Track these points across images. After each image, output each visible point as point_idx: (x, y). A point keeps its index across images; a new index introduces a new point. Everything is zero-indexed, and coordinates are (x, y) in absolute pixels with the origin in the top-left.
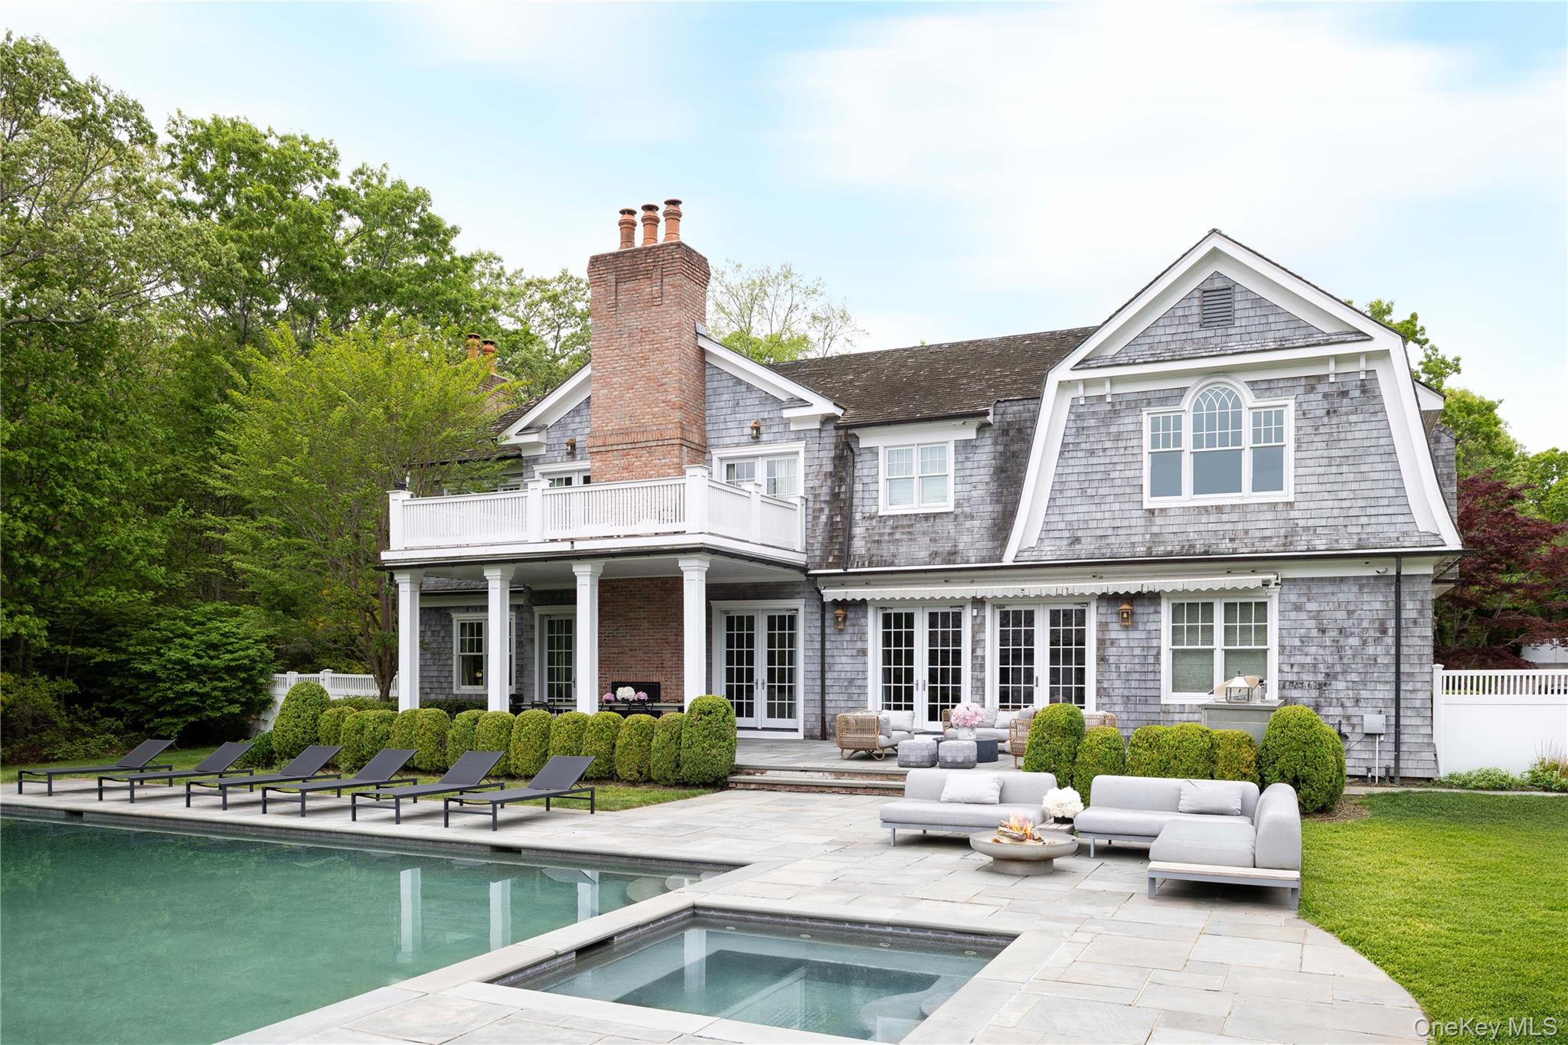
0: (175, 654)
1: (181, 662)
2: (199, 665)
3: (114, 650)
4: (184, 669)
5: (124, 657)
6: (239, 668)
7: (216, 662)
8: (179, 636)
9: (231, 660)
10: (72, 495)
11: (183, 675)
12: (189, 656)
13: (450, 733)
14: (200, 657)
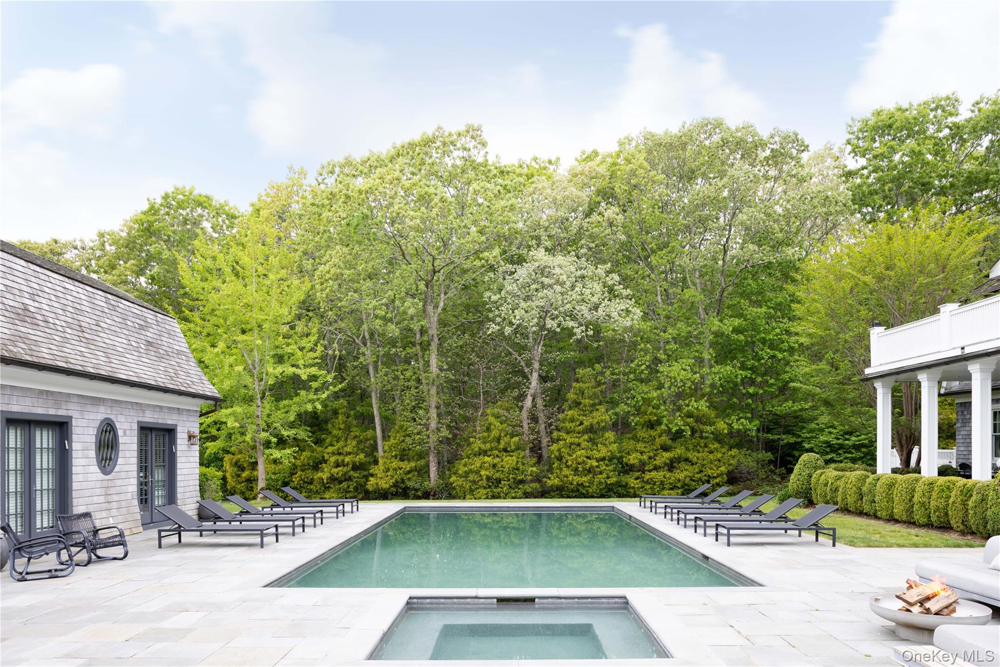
0: (823, 438)
1: (826, 442)
2: (837, 444)
3: (794, 435)
4: (829, 446)
5: (800, 440)
6: (863, 446)
7: (847, 442)
8: (828, 428)
9: (858, 441)
10: (766, 353)
11: (828, 450)
12: (831, 439)
13: (864, 489)
14: (838, 439)
